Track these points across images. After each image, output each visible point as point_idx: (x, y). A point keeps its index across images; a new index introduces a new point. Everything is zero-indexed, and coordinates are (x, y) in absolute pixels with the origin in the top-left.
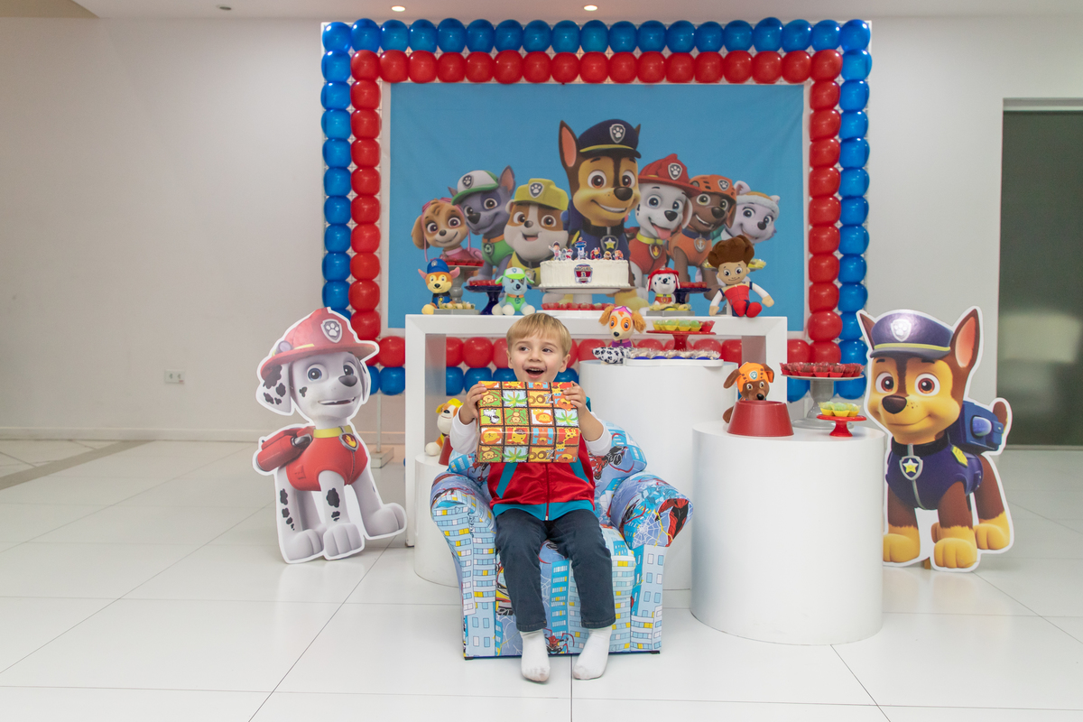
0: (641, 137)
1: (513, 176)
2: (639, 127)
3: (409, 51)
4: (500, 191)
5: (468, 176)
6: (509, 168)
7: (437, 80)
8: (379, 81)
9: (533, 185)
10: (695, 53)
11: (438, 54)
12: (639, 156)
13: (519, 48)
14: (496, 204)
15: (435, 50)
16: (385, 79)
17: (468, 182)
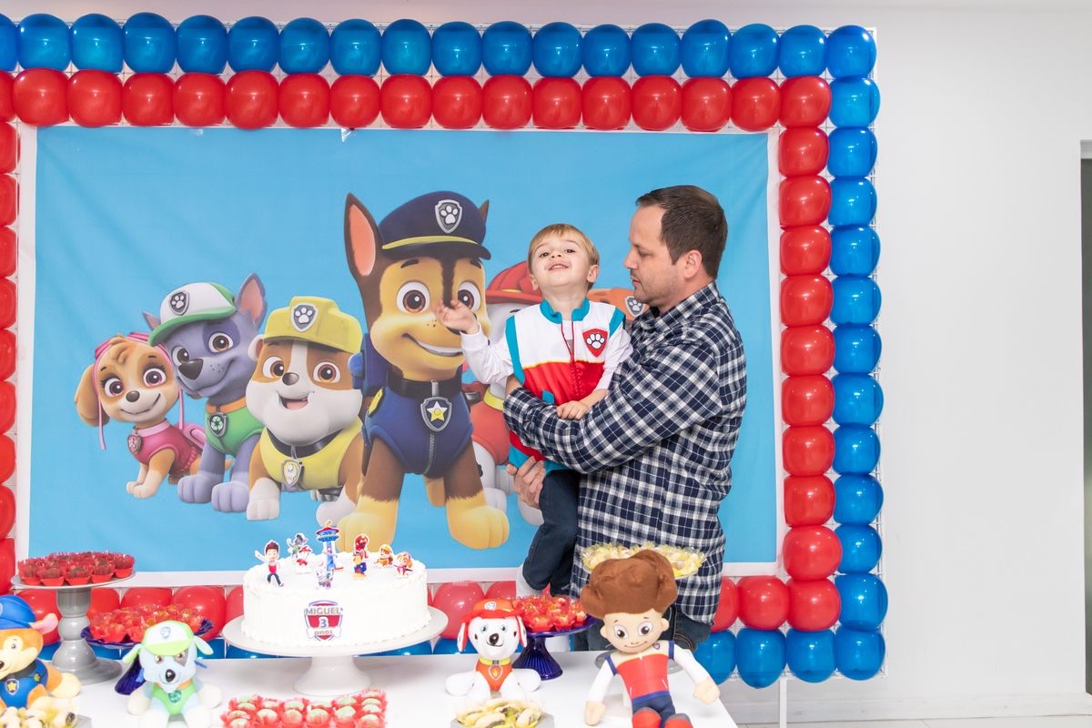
0: (490, 223)
1: (263, 293)
2: (487, 204)
3: (71, 70)
4: (237, 320)
5: (179, 294)
6: (254, 277)
7: (124, 123)
8: (15, 123)
9: (299, 309)
10: (582, 77)
11: (126, 74)
12: (487, 256)
13: (271, 67)
14: (231, 343)
15: (120, 69)
16: (27, 120)
17: (180, 304)
